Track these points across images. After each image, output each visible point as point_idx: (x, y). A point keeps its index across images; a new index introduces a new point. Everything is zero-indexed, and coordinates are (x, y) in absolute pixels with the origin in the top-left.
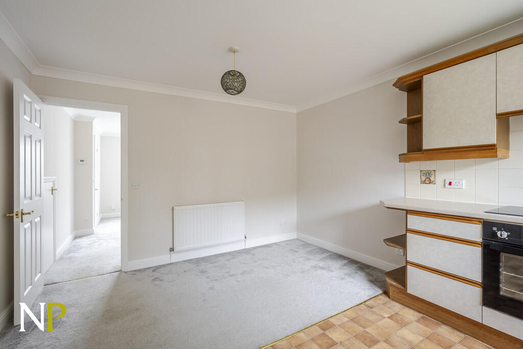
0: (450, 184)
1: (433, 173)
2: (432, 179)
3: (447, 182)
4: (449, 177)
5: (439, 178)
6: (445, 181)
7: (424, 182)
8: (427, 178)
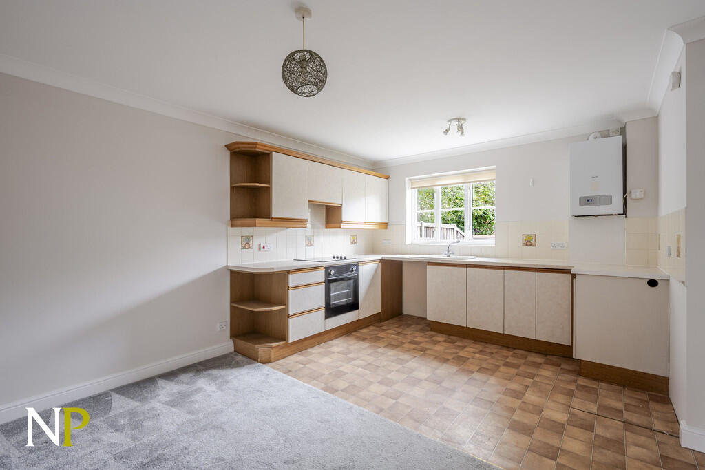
0: (264, 248)
1: (251, 238)
2: (251, 244)
3: (262, 247)
4: (263, 241)
5: (255, 243)
6: (260, 245)
7: (244, 247)
8: (247, 244)
